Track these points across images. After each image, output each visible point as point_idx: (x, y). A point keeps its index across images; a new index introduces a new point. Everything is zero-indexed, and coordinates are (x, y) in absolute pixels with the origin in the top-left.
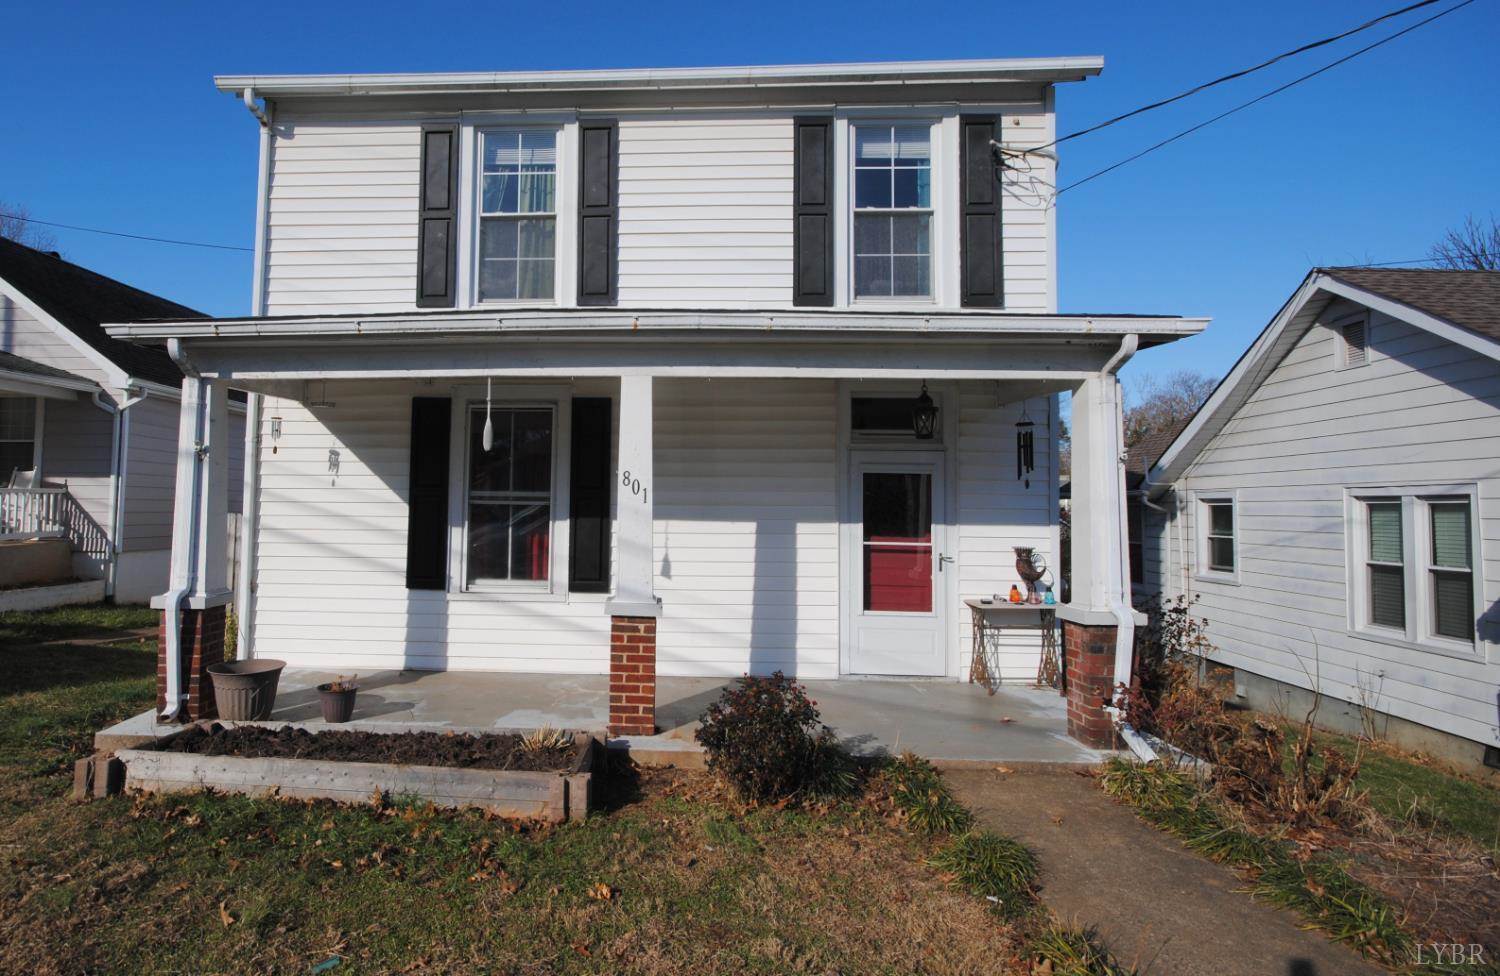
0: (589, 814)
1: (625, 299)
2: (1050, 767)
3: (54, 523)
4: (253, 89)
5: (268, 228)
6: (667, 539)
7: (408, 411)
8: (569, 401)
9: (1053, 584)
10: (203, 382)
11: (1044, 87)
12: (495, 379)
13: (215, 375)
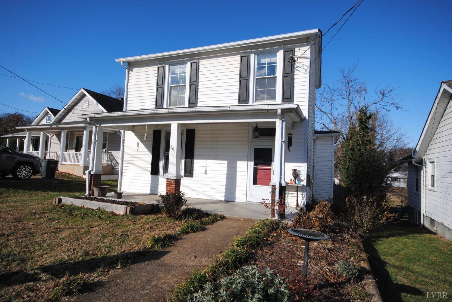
0: (129, 214)
1: (199, 104)
2: (254, 220)
3: (109, 161)
4: (123, 61)
5: (127, 92)
6: (206, 164)
7: (152, 133)
8: (186, 130)
9: (304, 180)
10: (96, 127)
11: (308, 39)
12: (148, 125)
13: (99, 125)
